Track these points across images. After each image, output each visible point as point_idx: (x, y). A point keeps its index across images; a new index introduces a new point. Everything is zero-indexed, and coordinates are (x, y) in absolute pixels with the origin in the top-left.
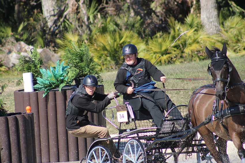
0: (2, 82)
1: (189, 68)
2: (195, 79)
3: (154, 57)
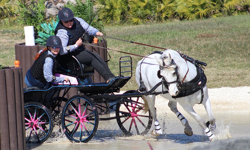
0: (17, 34)
1: (205, 24)
2: (208, 36)
3: (192, 9)
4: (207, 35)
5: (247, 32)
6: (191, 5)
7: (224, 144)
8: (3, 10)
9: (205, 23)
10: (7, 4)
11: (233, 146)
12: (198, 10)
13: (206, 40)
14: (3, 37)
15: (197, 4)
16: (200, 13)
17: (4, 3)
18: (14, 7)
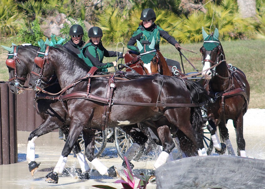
3: (188, 35)
4: (196, 59)
5: (234, 57)
6: (186, 31)
7: (195, 162)
8: (9, 29)
9: (196, 47)
10: (13, 23)
11: (204, 163)
12: (193, 36)
13: (195, 63)
14: (4, 53)
15: (193, 29)
16: (195, 39)
17: (10, 22)
18: (20, 26)
